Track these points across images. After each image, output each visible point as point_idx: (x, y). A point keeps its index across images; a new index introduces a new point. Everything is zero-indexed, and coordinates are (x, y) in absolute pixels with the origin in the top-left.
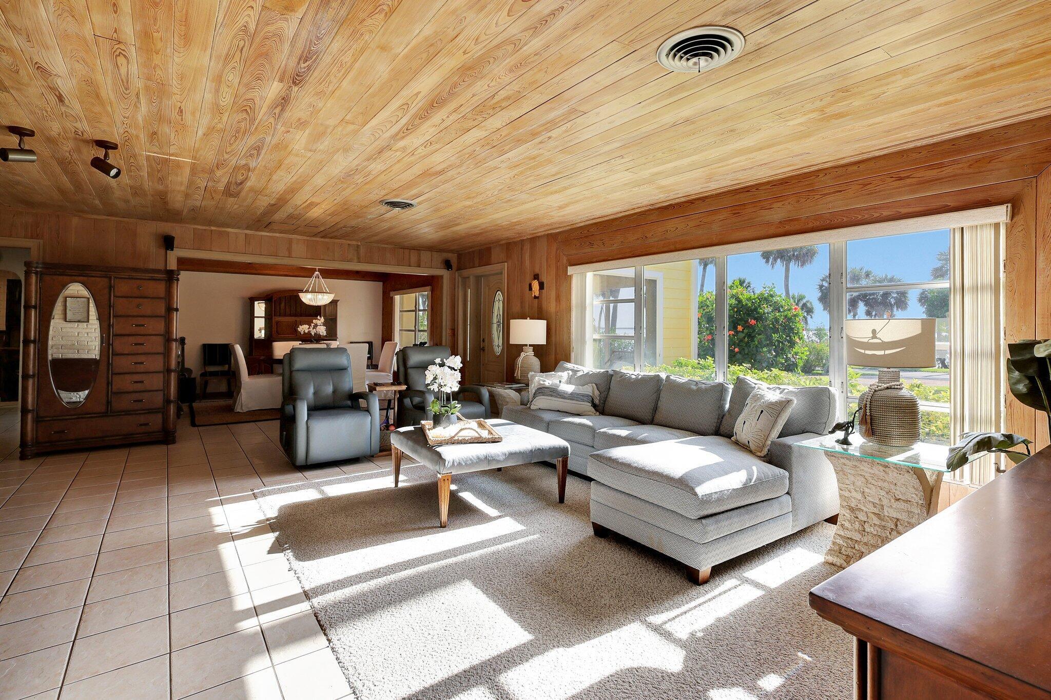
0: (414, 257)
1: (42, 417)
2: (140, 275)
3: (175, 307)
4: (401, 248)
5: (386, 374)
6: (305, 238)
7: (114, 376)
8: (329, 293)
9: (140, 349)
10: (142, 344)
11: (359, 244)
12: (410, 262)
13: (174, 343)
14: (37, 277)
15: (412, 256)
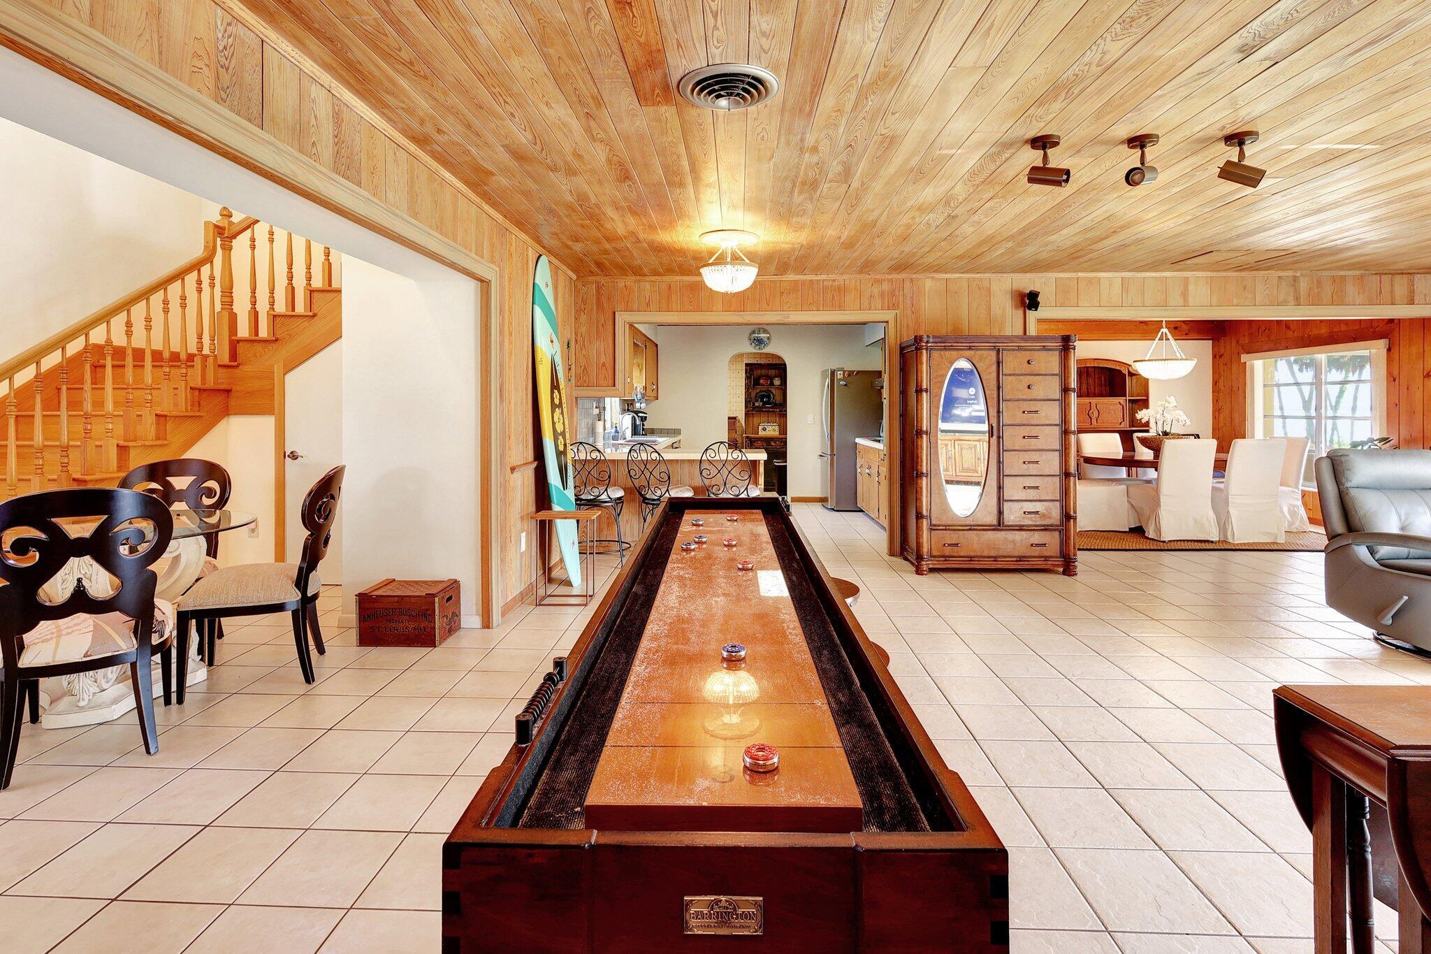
0: (1400, 287)
1: (935, 526)
2: (1030, 344)
3: (1073, 387)
4: (1376, 274)
5: (1290, 489)
6: (1209, 274)
7: (1005, 478)
8: (1185, 360)
9: (1033, 443)
10: (1036, 437)
11: (1298, 274)
12: (1393, 297)
13: (1073, 436)
14: (927, 352)
15: (1396, 285)
